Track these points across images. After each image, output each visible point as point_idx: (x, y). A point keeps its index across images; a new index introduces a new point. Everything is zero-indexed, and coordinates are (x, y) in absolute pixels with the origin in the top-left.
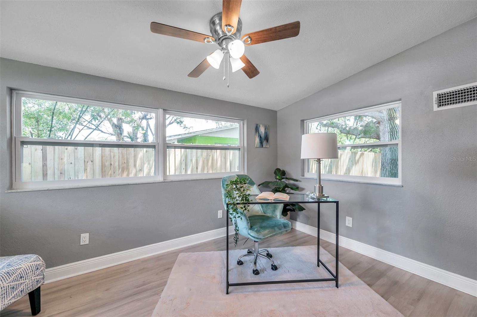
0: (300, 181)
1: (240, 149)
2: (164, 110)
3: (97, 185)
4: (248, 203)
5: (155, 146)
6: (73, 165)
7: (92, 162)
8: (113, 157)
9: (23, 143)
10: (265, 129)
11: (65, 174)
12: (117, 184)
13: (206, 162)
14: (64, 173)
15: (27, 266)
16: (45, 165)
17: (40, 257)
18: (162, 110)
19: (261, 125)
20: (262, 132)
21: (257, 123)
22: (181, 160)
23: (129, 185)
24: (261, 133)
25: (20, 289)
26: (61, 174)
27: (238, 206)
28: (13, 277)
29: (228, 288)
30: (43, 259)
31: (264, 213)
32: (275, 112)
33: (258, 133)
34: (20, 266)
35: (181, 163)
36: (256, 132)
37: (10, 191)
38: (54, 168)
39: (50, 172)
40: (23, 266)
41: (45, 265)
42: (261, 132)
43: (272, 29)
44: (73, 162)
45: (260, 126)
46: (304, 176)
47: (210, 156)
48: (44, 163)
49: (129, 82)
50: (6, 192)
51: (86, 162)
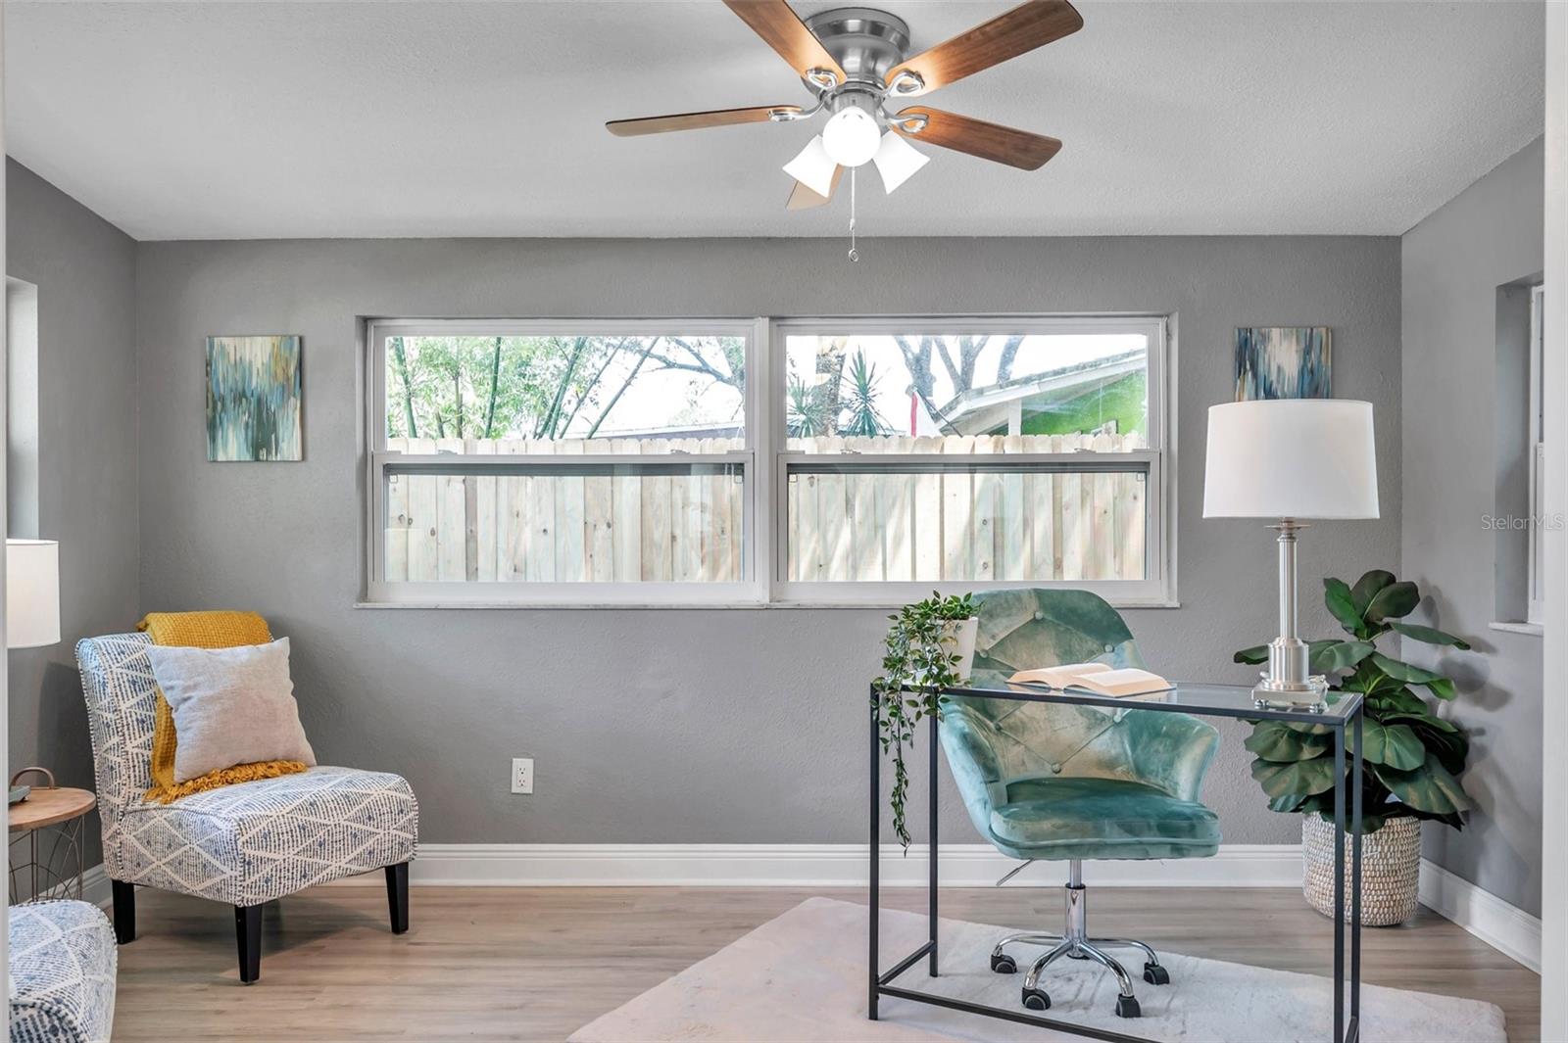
0: (1489, 649)
1: (1147, 464)
2: (772, 318)
3: (555, 603)
4: (946, 689)
5: (742, 464)
6: (549, 539)
7: (609, 526)
8: (680, 506)
9: (390, 469)
10: (1307, 352)
11: (528, 571)
12: (611, 603)
13: (1109, 529)
14: (524, 569)
15: (381, 796)
16: (471, 537)
17: (407, 785)
18: (767, 319)
19: (1275, 333)
20: (1279, 369)
21: (1245, 323)
22: (971, 522)
23: (645, 609)
24: (1274, 377)
25: (368, 844)
26: (515, 570)
27: (906, 696)
28: (355, 810)
29: (877, 997)
30: (414, 792)
31: (1140, 772)
32: (1390, 245)
33: (1255, 376)
34: (369, 792)
35: (971, 537)
36: (1240, 370)
37: (361, 605)
38: (497, 548)
39: (484, 562)
40: (373, 791)
41: (417, 808)
42: (1274, 369)
43: (972, 36)
44: (550, 527)
45: (1265, 338)
46: (1523, 621)
47: (1135, 498)
48: (470, 528)
49: (648, 238)
50: (355, 606)
51: (590, 528)
